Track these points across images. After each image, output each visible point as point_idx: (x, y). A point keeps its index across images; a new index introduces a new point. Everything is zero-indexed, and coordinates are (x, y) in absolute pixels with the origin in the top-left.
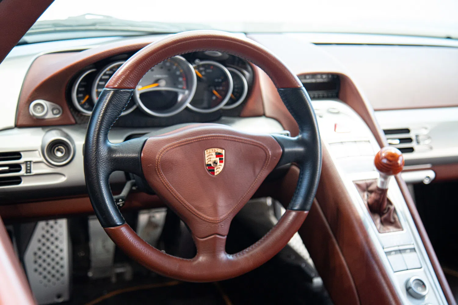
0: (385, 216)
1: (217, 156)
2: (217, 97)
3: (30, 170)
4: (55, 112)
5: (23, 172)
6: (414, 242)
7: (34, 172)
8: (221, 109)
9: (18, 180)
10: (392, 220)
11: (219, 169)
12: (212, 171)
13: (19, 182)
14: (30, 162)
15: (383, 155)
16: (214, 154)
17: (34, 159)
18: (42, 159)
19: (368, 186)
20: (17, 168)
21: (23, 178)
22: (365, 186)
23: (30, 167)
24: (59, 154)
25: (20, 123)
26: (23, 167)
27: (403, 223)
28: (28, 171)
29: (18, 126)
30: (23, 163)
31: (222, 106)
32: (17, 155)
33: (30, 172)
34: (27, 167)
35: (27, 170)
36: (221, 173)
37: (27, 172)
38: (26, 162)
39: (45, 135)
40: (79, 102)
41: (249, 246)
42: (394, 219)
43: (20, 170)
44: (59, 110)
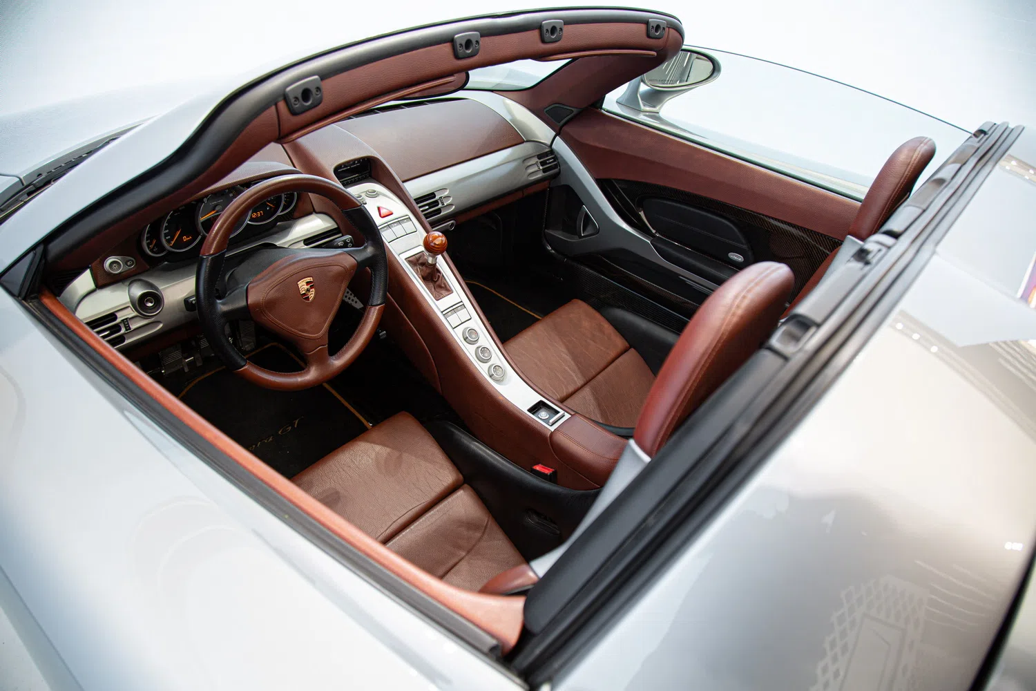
0: (438, 283)
1: (307, 285)
2: (271, 207)
3: (129, 326)
4: (129, 263)
5: (123, 331)
6: (461, 300)
7: (133, 327)
9: (122, 339)
10: (443, 286)
11: (312, 295)
12: (307, 298)
13: (124, 340)
14: (126, 319)
15: (431, 239)
16: (305, 284)
17: (130, 316)
18: (135, 314)
19: (417, 260)
21: (125, 336)
22: (415, 261)
23: (128, 324)
24: (150, 305)
25: (100, 284)
26: (122, 325)
27: (452, 287)
28: (128, 328)
29: (98, 287)
30: (120, 323)
31: (279, 213)
32: (111, 317)
33: (130, 329)
34: (125, 325)
35: (126, 327)
36: (315, 298)
37: (127, 330)
38: (123, 320)
39: (129, 291)
40: (149, 248)
41: (345, 344)
42: (444, 284)
43: (120, 330)
44: (132, 261)
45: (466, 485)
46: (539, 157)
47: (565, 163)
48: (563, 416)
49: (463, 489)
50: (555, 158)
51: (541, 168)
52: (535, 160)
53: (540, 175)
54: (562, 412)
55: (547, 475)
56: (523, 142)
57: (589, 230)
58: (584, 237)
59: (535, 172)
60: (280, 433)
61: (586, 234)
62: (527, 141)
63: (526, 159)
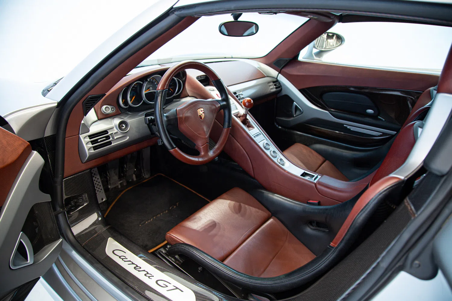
0: (247, 124)
2: (171, 91)
3: (114, 137)
4: (112, 110)
5: (111, 139)
6: (259, 131)
7: (116, 137)
8: (174, 96)
9: (110, 143)
10: (250, 125)
12: (201, 118)
13: (111, 144)
14: (113, 133)
15: (246, 101)
16: (200, 111)
18: (117, 131)
19: (237, 115)
20: (108, 137)
21: (112, 142)
22: (236, 115)
24: (123, 127)
25: (99, 118)
26: (111, 136)
27: (254, 126)
28: (113, 138)
29: (99, 119)
30: (110, 135)
31: (174, 95)
32: (105, 132)
33: (114, 138)
35: (112, 137)
36: (204, 118)
37: (113, 139)
39: (113, 121)
43: (110, 138)
44: (114, 108)
45: (273, 217)
46: (274, 82)
47: (284, 85)
48: (317, 177)
49: (272, 218)
50: (279, 83)
51: (275, 87)
52: (272, 84)
53: (274, 90)
54: (316, 175)
55: (316, 203)
56: (265, 77)
57: (298, 113)
58: (296, 116)
59: (272, 88)
60: (171, 208)
61: (296, 115)
62: (267, 76)
63: (269, 82)
